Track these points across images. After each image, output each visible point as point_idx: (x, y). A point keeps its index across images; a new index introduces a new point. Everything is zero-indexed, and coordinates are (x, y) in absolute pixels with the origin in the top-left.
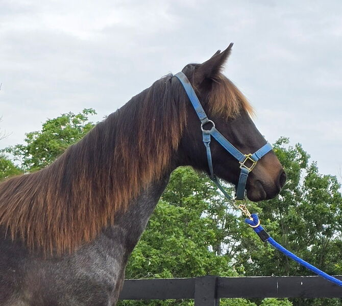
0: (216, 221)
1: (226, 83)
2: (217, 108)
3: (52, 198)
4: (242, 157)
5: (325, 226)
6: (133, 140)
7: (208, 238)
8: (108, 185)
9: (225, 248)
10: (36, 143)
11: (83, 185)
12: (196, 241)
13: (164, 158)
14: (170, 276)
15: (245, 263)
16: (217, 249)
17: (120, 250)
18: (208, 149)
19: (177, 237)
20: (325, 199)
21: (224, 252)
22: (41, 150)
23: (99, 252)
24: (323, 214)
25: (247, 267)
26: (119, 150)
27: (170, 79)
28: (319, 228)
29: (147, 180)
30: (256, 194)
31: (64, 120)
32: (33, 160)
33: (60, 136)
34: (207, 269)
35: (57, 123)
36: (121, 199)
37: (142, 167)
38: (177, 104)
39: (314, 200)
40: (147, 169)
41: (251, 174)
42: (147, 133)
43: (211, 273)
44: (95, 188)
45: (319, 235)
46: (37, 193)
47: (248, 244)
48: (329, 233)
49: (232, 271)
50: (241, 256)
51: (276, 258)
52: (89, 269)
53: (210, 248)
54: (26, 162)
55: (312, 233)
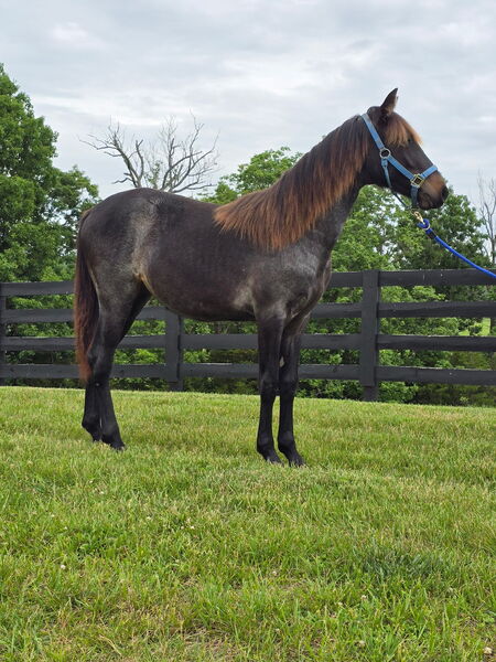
0: (379, 229)
1: (397, 118)
2: (391, 139)
3: (271, 209)
4: (412, 176)
5: (459, 233)
6: (326, 164)
7: (373, 242)
8: (310, 198)
9: (385, 249)
10: (246, 172)
11: (292, 198)
12: (364, 244)
13: (349, 179)
14: (346, 271)
15: (400, 260)
16: (380, 250)
17: (319, 248)
18: (386, 171)
19: (350, 242)
20: (459, 213)
21: (385, 253)
22: (250, 177)
23: (303, 251)
24: (457, 224)
25: (402, 263)
26: (317, 173)
27: (357, 119)
28: (454, 234)
29: (339, 194)
30: (425, 204)
31: (267, 155)
32: (244, 185)
33: (264, 167)
34: (372, 265)
35: (261, 157)
36: (320, 210)
37: (334, 185)
38: (361, 138)
39: (451, 214)
40: (338, 187)
41: (420, 190)
42: (337, 159)
43: (375, 268)
44: (300, 201)
45: (455, 240)
46: (260, 204)
47: (402, 246)
48: (461, 238)
49: (391, 266)
50: (397, 255)
51: (423, 256)
52: (294, 264)
53: (375, 250)
54: (239, 187)
55: (449, 238)
